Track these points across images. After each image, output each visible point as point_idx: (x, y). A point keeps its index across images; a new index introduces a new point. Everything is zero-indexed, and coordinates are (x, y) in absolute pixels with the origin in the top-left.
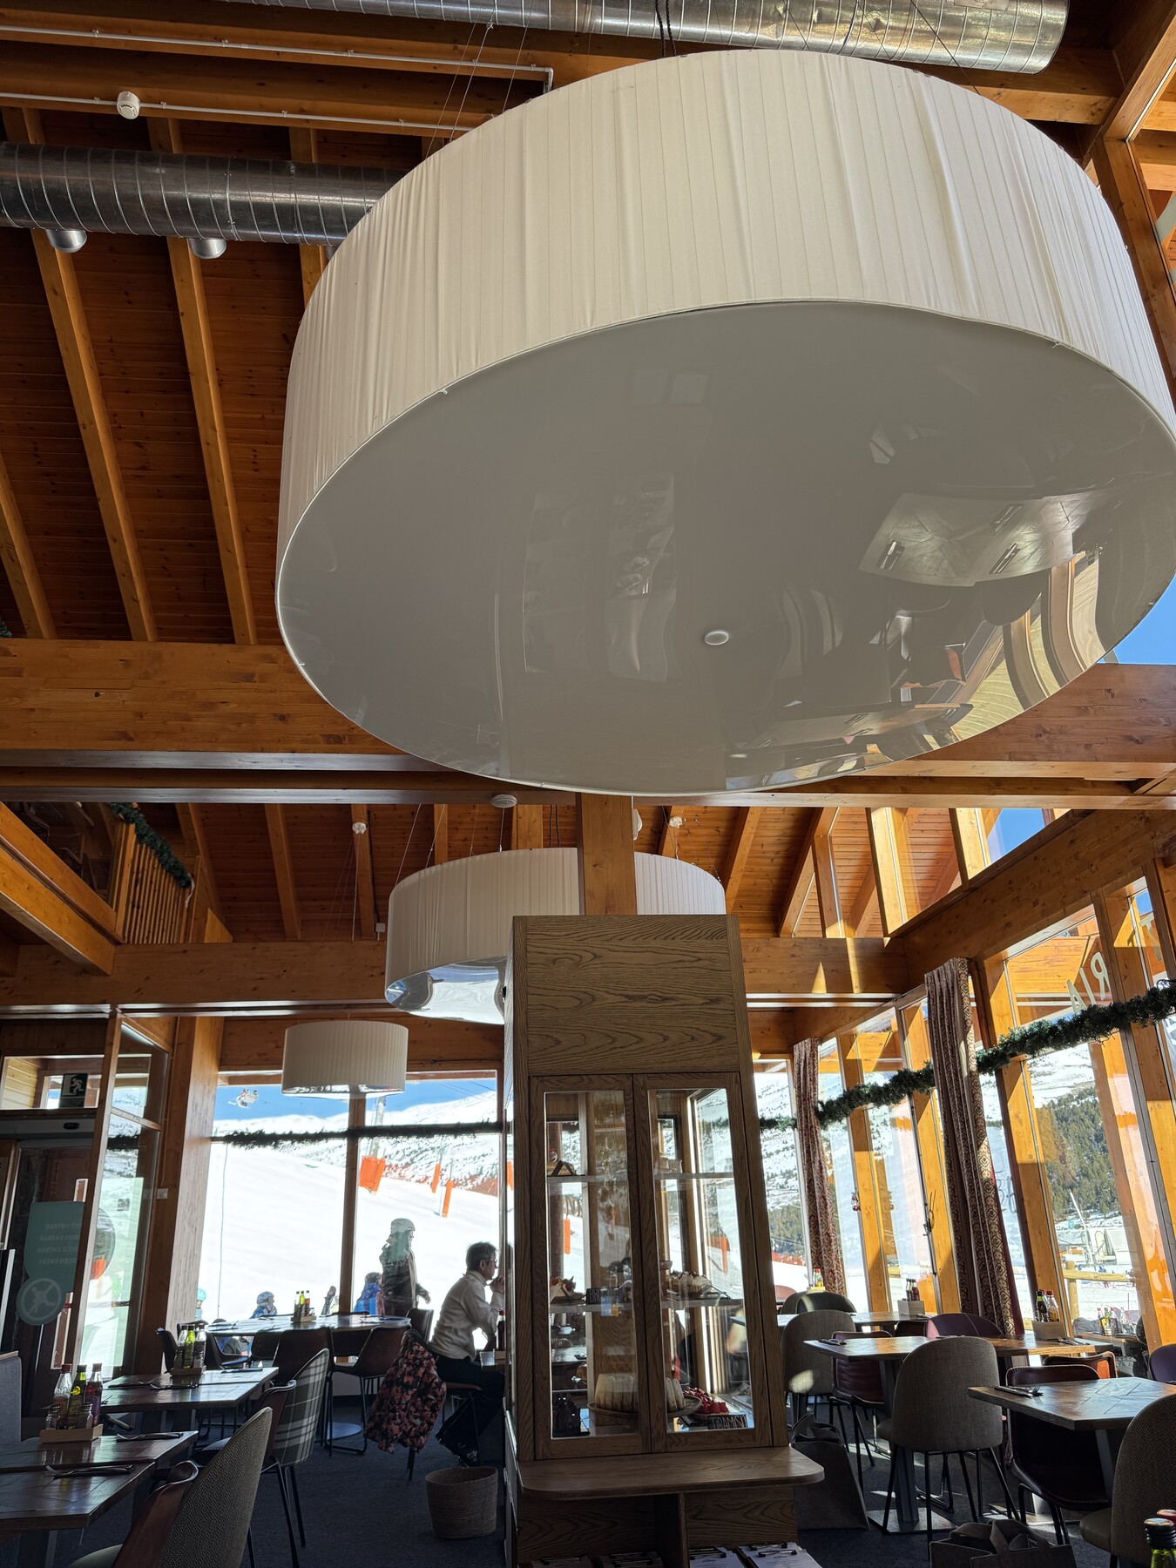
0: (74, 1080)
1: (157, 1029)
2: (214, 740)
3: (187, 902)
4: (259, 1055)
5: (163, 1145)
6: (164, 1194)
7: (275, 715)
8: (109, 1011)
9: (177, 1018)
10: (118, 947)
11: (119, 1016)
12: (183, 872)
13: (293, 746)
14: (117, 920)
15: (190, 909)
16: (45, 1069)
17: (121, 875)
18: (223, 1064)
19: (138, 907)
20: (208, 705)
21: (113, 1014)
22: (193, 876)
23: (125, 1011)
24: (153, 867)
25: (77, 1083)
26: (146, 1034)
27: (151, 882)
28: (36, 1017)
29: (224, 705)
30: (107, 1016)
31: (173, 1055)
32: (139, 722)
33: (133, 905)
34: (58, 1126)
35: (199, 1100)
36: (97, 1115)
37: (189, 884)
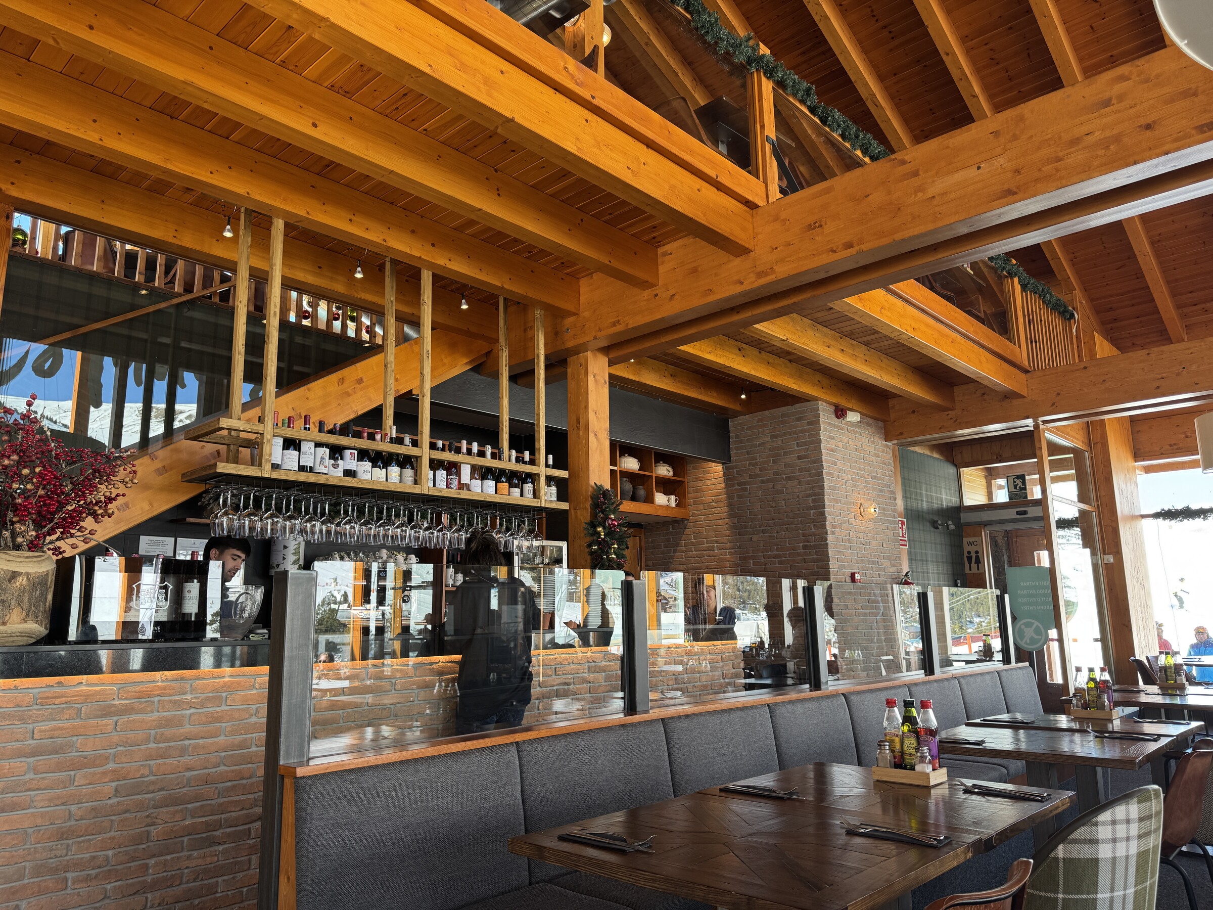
0: (1015, 480)
1: (1074, 434)
2: (1087, 169)
3: (1074, 330)
4: (1171, 445)
5: (1100, 522)
6: (1110, 559)
7: (1140, 126)
8: (1032, 424)
9: (1088, 422)
10: (1029, 374)
11: (1041, 427)
12: (1065, 307)
13: (1167, 147)
14: (1022, 355)
15: (1078, 337)
16: (991, 475)
17: (1017, 319)
18: (1137, 455)
19: (1036, 342)
20: (1075, 141)
21: (1036, 427)
22: (1074, 309)
23: (1044, 422)
24: (1040, 308)
25: (1018, 482)
26: (1066, 438)
27: (1041, 321)
28: (977, 436)
29: (1089, 136)
30: (1032, 429)
31: (1092, 453)
32: (1017, 177)
33: (1032, 341)
34: (1011, 514)
35: (1123, 486)
36: (1042, 503)
37: (1072, 316)
